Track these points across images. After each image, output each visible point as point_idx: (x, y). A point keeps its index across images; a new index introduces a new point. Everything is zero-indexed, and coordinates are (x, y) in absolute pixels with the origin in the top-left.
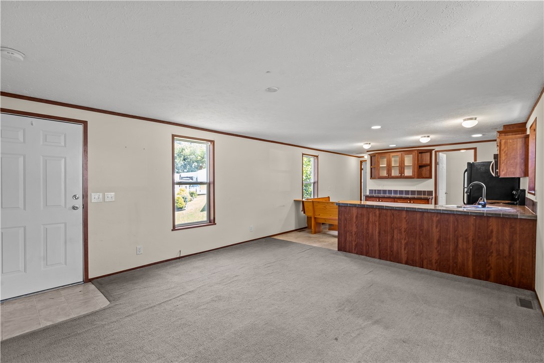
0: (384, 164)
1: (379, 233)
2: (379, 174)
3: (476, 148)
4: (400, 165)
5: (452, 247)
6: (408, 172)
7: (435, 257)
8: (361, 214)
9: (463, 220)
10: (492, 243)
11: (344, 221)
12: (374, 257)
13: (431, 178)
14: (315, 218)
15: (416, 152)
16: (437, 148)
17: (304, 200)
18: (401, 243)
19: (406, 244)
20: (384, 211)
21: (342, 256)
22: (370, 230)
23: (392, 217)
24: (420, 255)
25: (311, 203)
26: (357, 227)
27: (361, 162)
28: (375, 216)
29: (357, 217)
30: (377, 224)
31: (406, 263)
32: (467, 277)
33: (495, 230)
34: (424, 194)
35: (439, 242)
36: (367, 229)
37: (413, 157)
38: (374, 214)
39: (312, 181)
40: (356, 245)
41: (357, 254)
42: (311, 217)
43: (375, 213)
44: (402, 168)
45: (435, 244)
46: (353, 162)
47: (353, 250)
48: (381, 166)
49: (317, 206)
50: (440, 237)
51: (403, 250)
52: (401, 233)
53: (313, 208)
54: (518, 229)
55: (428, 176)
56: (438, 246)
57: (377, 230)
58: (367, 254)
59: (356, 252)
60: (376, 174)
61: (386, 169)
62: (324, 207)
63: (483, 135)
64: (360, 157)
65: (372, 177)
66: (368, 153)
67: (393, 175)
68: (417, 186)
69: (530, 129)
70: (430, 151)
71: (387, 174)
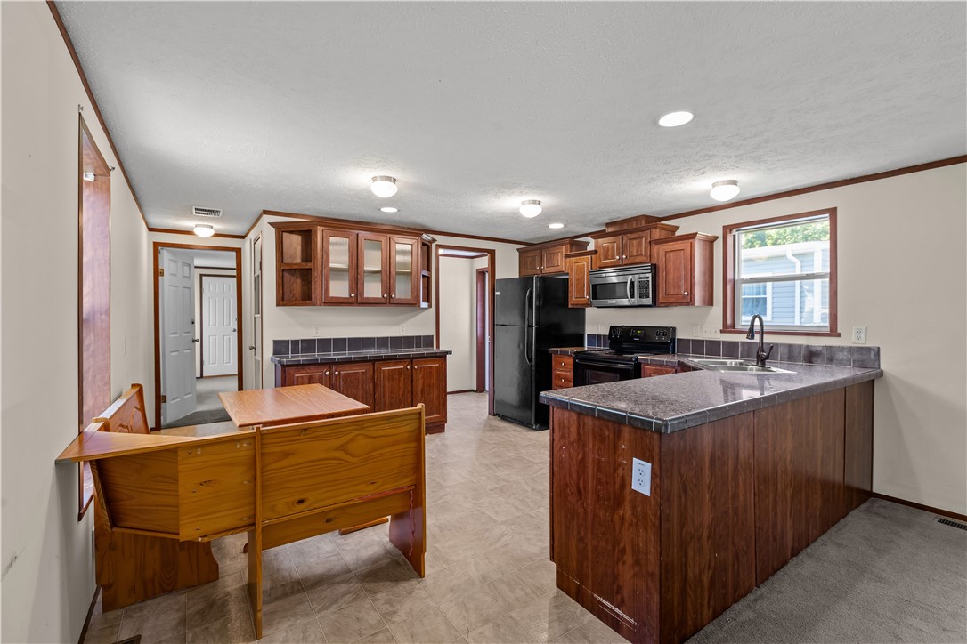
0: (340, 260)
3: (494, 251)
4: (382, 267)
13: (430, 306)
15: (419, 239)
18: (787, 500)
20: (764, 412)
22: (741, 498)
27: (157, 246)
29: (712, 459)
31: (792, 554)
38: (746, 433)
44: (389, 276)
48: (331, 265)
60: (318, 291)
61: (347, 276)
62: (338, 449)
63: (565, 226)
64: (151, 230)
65: (282, 300)
66: (267, 219)
67: (367, 295)
68: (404, 324)
69: (725, 228)
70: (429, 245)
71: (351, 291)
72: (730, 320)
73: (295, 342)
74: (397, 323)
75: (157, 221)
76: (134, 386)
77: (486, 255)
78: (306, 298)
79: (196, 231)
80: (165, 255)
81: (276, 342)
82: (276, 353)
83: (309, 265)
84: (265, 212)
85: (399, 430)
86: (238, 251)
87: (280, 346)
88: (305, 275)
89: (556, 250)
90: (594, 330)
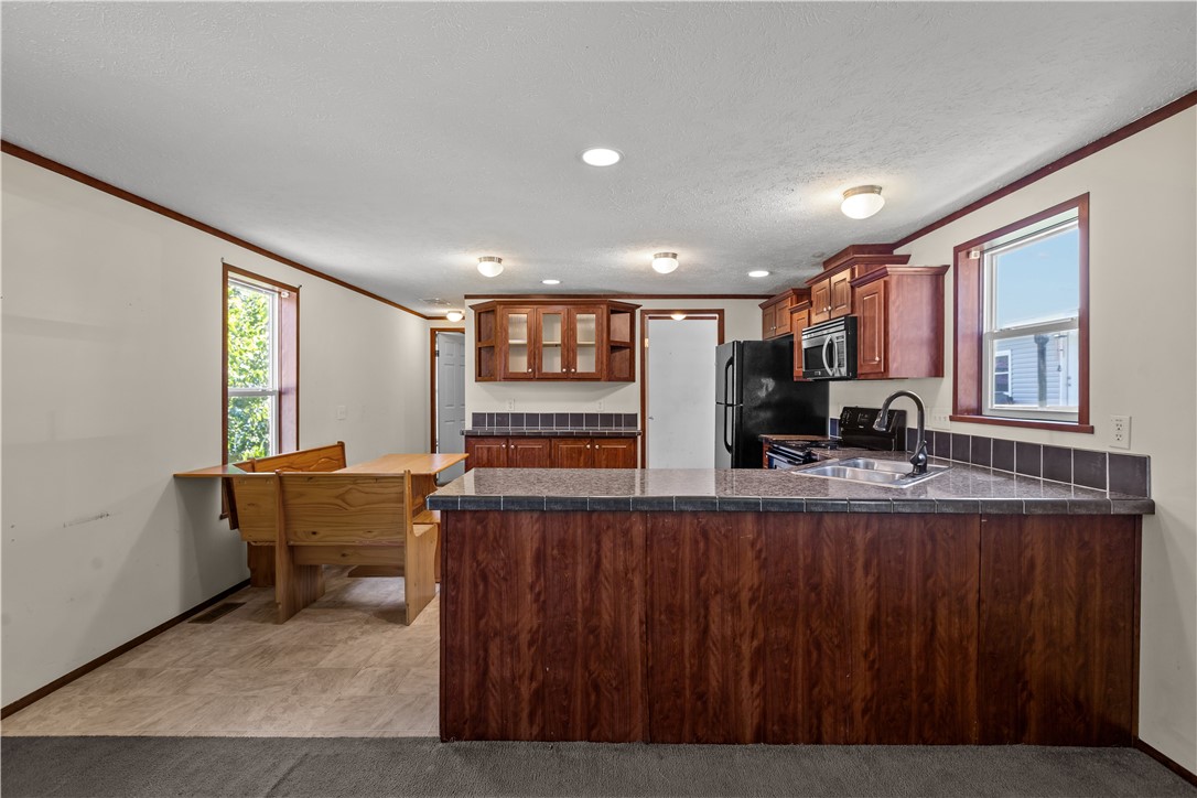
0: (519, 336)
1: (648, 621)
2: (506, 366)
3: (723, 310)
4: (563, 340)
5: (916, 640)
6: (585, 363)
7: (861, 687)
8: (561, 544)
9: (951, 532)
10: (1031, 606)
12: (625, 738)
13: (634, 381)
14: (292, 550)
15: (604, 307)
16: (647, 304)
17: (232, 470)
18: (738, 655)
19: (759, 654)
20: (669, 521)
22: (606, 617)
23: (702, 545)
24: (811, 689)
25: (272, 487)
26: (542, 609)
27: (433, 332)
28: (629, 545)
29: (540, 558)
30: (637, 581)
31: (761, 737)
32: (964, 743)
33: (1039, 562)
34: (617, 425)
35: (874, 625)
36: (591, 612)
37: (597, 319)
38: (620, 541)
39: (273, 386)
40: (538, 697)
41: (543, 737)
42: (272, 549)
43: (626, 533)
44: (569, 349)
45: (862, 639)
46: (411, 332)
47: (524, 723)
48: (511, 342)
49: (301, 495)
50: (878, 607)
51: (745, 682)
52: (736, 610)
53: (284, 504)
54: (1098, 548)
55: (627, 375)
56: (872, 645)
57: (638, 609)
58: (591, 728)
59: (535, 730)
60: (499, 367)
62: (337, 497)
63: (771, 273)
64: (428, 318)
65: (481, 376)
66: (469, 302)
67: (545, 369)
68: (602, 401)
69: (957, 250)
70: (631, 309)
71: (529, 366)
72: (969, 400)
74: (594, 400)
77: (715, 318)
79: (448, 316)
80: (440, 338)
81: (474, 415)
82: (474, 425)
83: (494, 343)
84: (468, 296)
85: (386, 491)
87: (477, 419)
89: (783, 304)
90: (834, 412)
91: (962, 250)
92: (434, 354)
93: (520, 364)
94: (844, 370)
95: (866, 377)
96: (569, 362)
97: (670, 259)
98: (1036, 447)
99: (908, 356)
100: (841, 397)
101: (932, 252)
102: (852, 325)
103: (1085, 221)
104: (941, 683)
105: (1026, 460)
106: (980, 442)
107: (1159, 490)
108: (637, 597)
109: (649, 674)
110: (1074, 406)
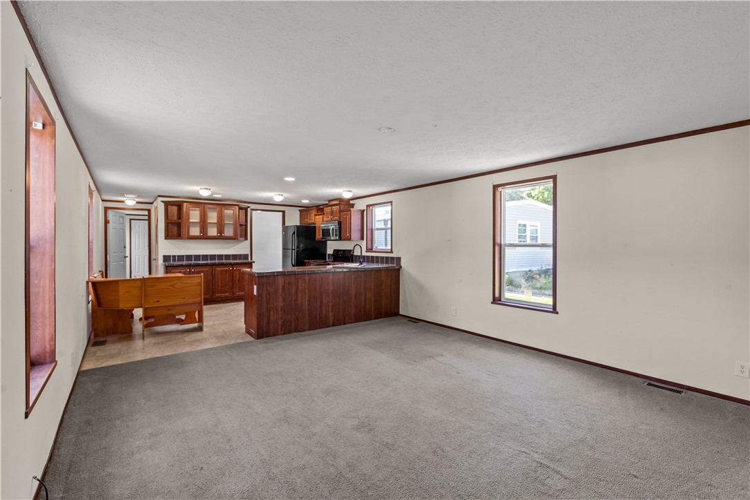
0: (195, 218)
1: (309, 301)
2: (188, 232)
3: (284, 211)
4: (218, 221)
5: (363, 299)
6: (229, 232)
7: (353, 311)
8: (289, 283)
11: (267, 296)
12: (304, 330)
13: (247, 239)
15: (237, 207)
16: (254, 206)
18: (329, 306)
19: (333, 306)
21: (261, 345)
22: (299, 300)
24: (343, 312)
26: (284, 301)
27: (106, 209)
30: (307, 291)
31: (333, 325)
34: (240, 259)
35: (355, 296)
36: (296, 300)
38: (303, 282)
40: (283, 324)
41: (285, 334)
44: (221, 225)
45: (353, 300)
47: (280, 331)
48: (191, 221)
50: (356, 292)
51: (330, 313)
52: (328, 296)
54: (393, 275)
55: (244, 238)
56: (355, 301)
57: (307, 298)
58: (296, 329)
59: (282, 332)
60: (184, 233)
61: (199, 225)
62: (170, 286)
64: (103, 201)
65: (168, 236)
66: (160, 199)
68: (232, 249)
69: (367, 206)
70: (246, 209)
71: (201, 232)
72: (369, 247)
73: (174, 257)
74: (228, 248)
75: (106, 198)
76: (100, 271)
77: (281, 214)
78: (179, 236)
79: (126, 201)
80: (110, 213)
81: (164, 256)
82: (164, 261)
83: (180, 221)
84: (159, 196)
86: (149, 211)
87: (166, 258)
88: (179, 225)
89: (312, 212)
90: (330, 251)
91: (368, 206)
92: (106, 222)
93: (195, 231)
94: (337, 238)
95: (344, 240)
96: (221, 230)
97: (281, 196)
98: (383, 257)
99: (355, 234)
100: (332, 247)
101: (360, 205)
102: (340, 223)
103: (392, 205)
104: (367, 307)
105: (381, 260)
106: (373, 257)
107: (403, 263)
108: (307, 296)
109: (310, 314)
110: (390, 248)
